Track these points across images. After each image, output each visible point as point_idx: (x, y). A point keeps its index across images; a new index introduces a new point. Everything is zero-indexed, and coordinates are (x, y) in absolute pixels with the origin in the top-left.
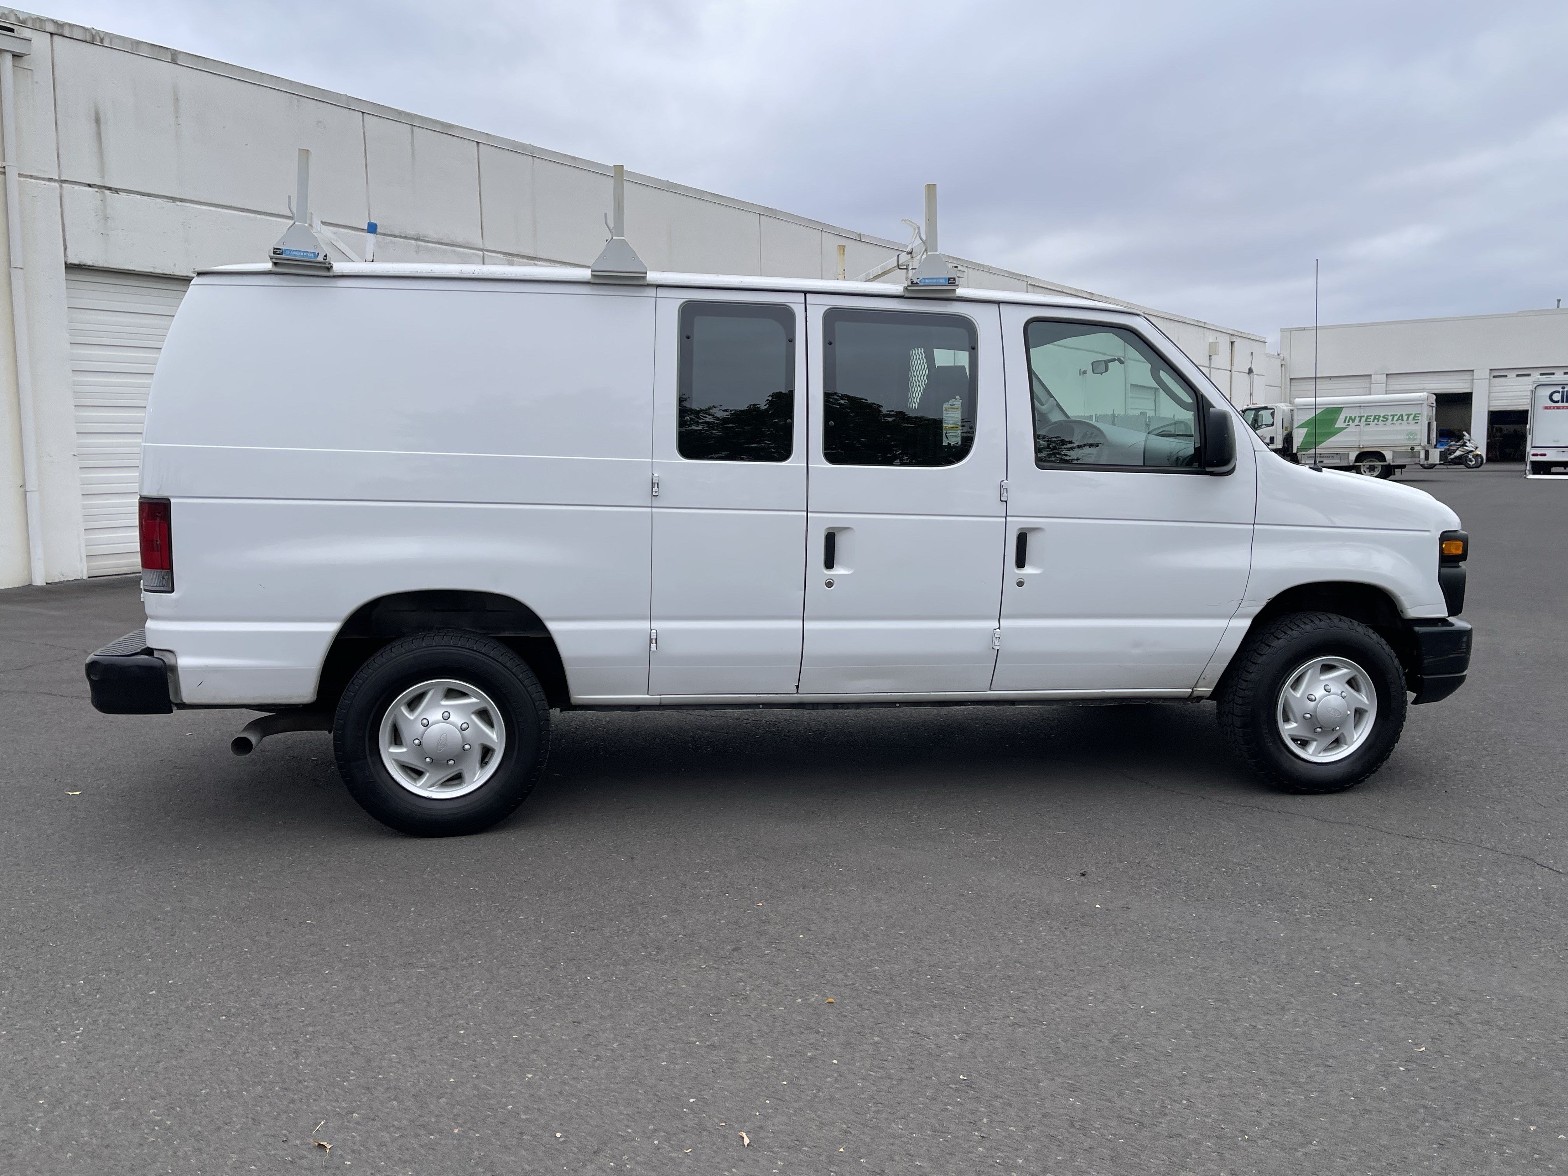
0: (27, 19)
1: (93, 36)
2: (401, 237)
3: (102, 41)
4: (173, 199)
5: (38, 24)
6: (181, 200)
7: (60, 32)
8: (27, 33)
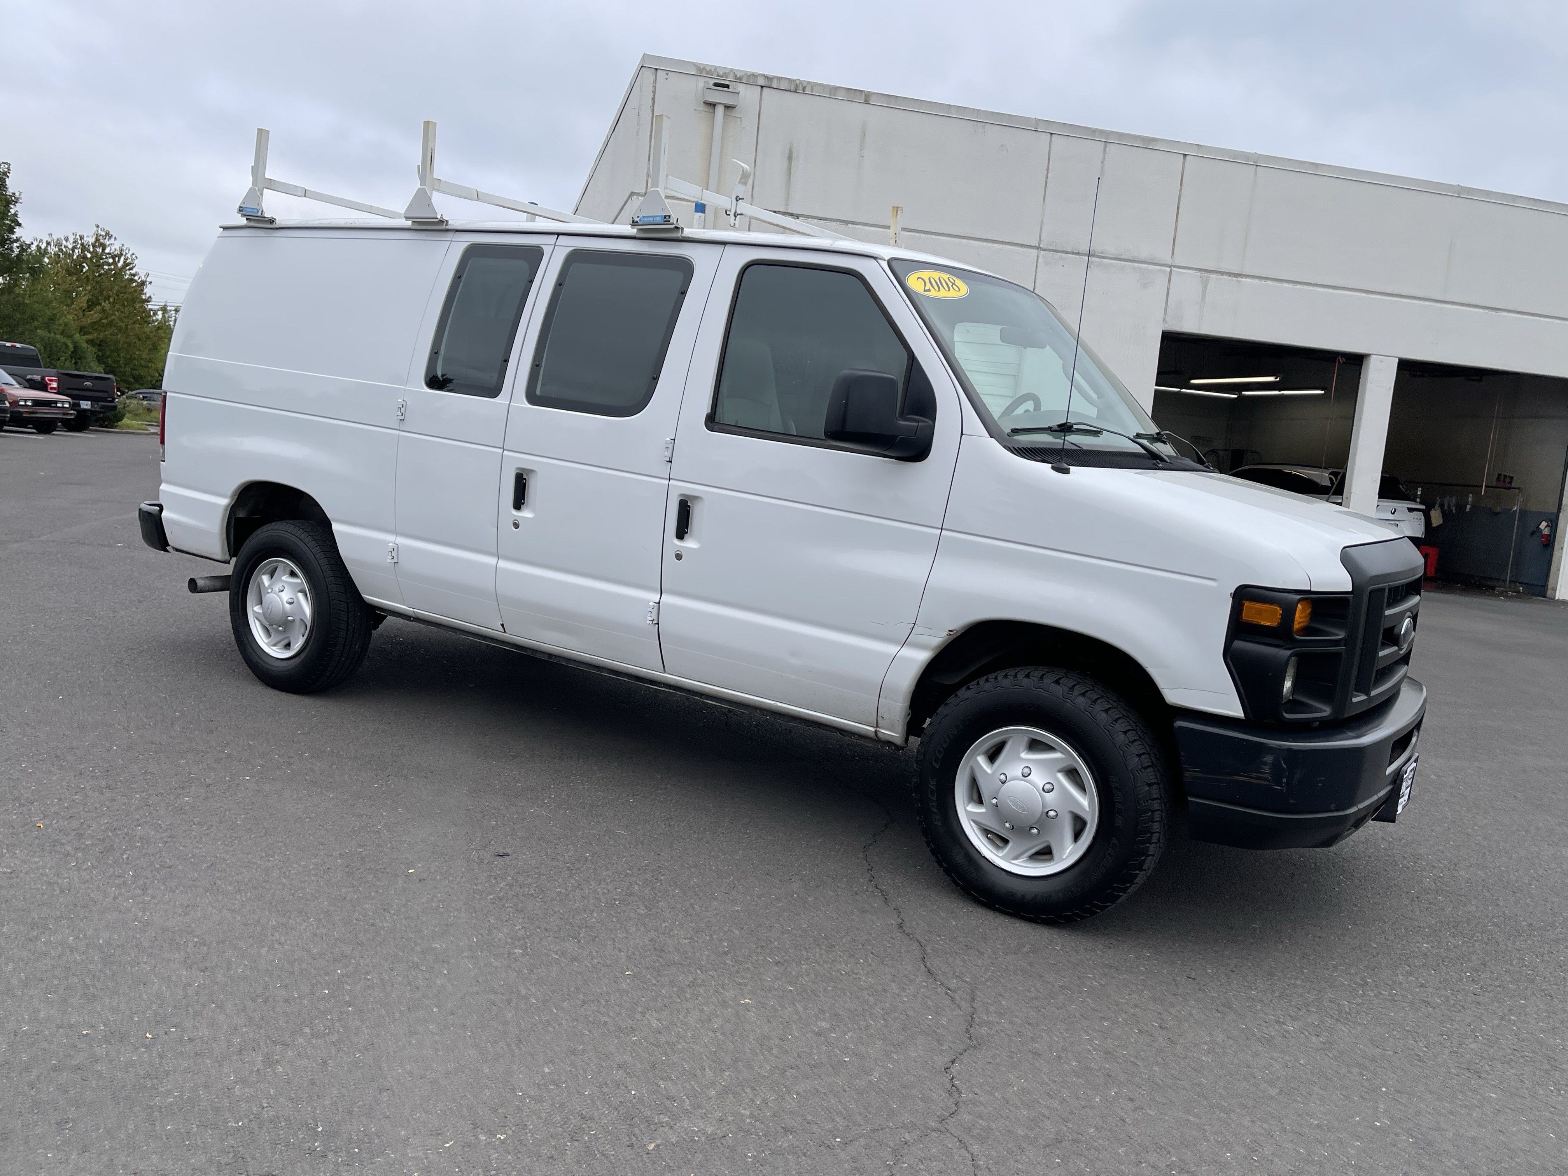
0: (743, 76)
1: (797, 86)
2: (1073, 253)
3: (804, 89)
4: (846, 222)
5: (750, 79)
6: (853, 223)
7: (769, 84)
8: (741, 88)
